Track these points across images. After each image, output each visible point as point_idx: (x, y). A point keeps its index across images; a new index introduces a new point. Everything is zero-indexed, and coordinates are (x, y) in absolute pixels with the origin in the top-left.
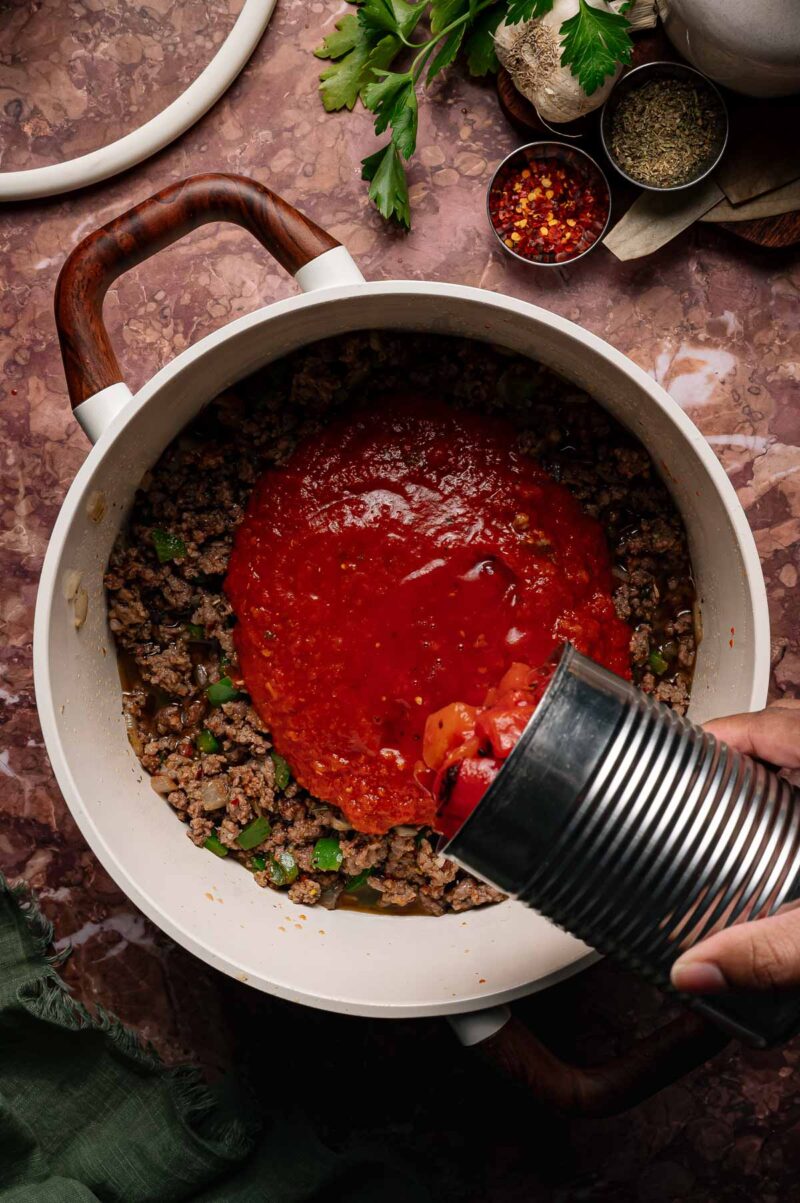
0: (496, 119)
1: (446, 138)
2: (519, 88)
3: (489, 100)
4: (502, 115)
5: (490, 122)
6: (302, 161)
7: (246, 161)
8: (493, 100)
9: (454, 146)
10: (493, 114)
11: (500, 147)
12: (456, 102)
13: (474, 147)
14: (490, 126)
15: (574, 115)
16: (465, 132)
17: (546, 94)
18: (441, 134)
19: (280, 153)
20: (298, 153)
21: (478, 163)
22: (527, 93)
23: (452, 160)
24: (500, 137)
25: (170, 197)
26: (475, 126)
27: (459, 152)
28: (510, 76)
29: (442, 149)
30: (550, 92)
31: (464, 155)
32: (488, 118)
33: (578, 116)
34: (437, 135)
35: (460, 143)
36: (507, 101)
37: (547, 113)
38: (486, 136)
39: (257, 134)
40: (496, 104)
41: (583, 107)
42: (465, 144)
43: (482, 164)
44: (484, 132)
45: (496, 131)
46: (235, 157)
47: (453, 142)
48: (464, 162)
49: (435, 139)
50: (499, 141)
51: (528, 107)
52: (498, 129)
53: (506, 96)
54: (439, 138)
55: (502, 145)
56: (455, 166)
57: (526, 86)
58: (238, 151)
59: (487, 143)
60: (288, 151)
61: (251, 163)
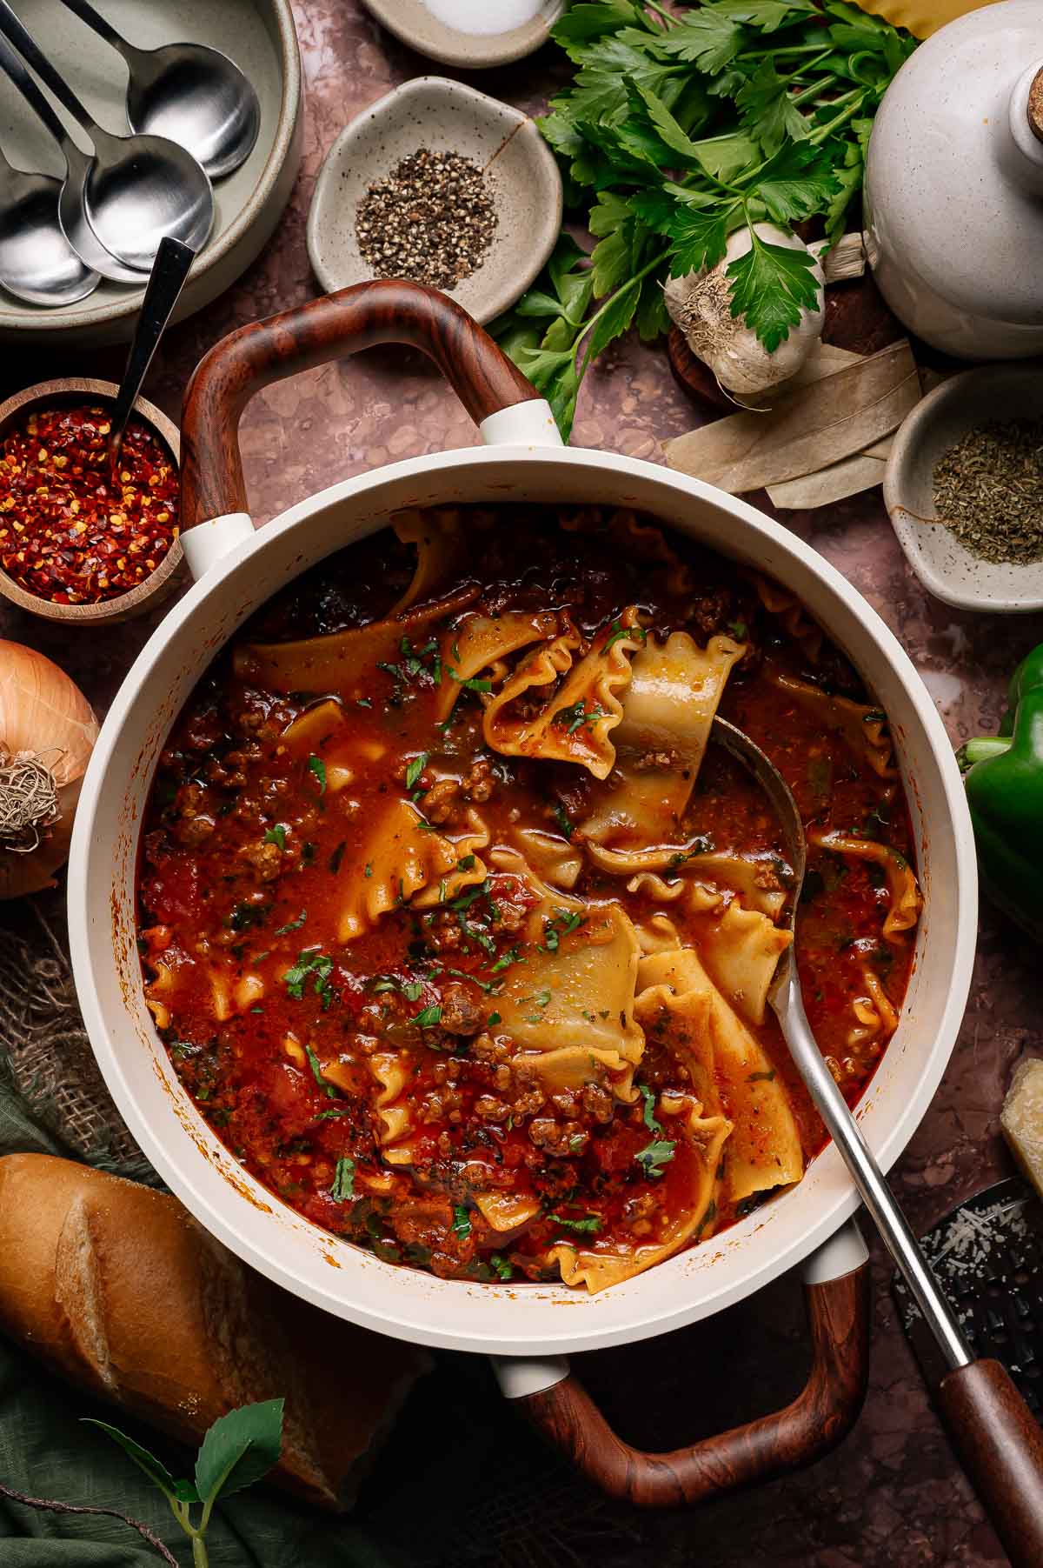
0: (667, 388)
1: (604, 412)
2: (696, 351)
3: (658, 364)
4: (673, 383)
5: (659, 392)
6: (427, 439)
7: (358, 440)
8: (664, 365)
9: (615, 422)
10: (663, 382)
11: (671, 423)
12: (617, 367)
13: (640, 422)
14: (659, 398)
15: (763, 383)
16: (629, 404)
17: (729, 357)
18: (599, 406)
19: (401, 429)
20: (423, 431)
21: (644, 442)
22: (706, 356)
23: (613, 438)
24: (671, 411)
25: (349, 299)
26: (640, 397)
27: (622, 428)
28: (683, 335)
29: (600, 424)
30: (734, 356)
31: (628, 432)
32: (657, 387)
33: (768, 385)
34: (594, 408)
35: (622, 418)
36: (680, 367)
37: (728, 381)
38: (655, 409)
39: (372, 407)
40: (667, 370)
41: (774, 374)
42: (628, 419)
43: (649, 443)
44: (652, 404)
45: (667, 404)
46: (344, 435)
47: (614, 417)
48: (627, 441)
49: (592, 413)
50: (671, 415)
51: (707, 374)
52: (670, 401)
53: (679, 361)
54: (597, 412)
55: (675, 420)
56: (617, 445)
57: (704, 348)
58: (349, 428)
59: (655, 418)
60: (410, 428)
61: (364, 442)
